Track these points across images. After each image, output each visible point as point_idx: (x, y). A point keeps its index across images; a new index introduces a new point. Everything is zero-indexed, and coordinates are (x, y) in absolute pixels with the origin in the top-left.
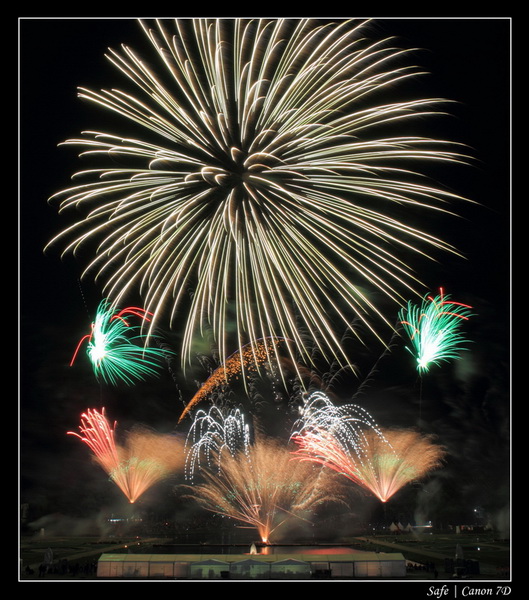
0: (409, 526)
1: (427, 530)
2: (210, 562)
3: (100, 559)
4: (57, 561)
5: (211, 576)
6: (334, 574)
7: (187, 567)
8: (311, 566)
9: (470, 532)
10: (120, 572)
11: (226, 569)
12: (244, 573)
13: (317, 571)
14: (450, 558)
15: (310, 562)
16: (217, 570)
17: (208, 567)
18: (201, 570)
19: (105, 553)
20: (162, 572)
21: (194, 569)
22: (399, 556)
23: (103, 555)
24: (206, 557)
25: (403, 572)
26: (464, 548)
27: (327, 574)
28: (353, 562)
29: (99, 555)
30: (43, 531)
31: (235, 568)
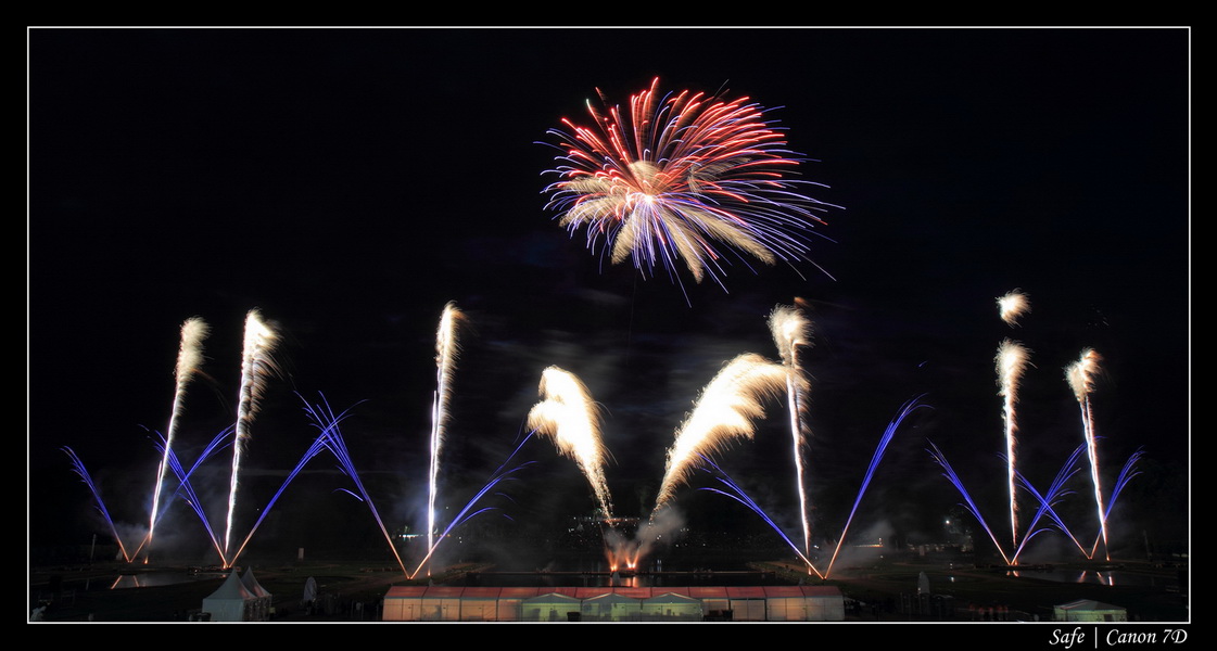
1: (876, 551)
2: (551, 599)
3: (388, 594)
4: (323, 597)
5: (553, 616)
6: (737, 614)
7: (518, 608)
8: (703, 605)
9: (940, 553)
10: (417, 613)
11: (575, 607)
12: (602, 615)
13: (711, 612)
14: (910, 592)
15: (700, 599)
16: (563, 609)
17: (551, 609)
18: (538, 611)
19: (396, 584)
20: (481, 614)
21: (528, 608)
23: (392, 588)
24: (546, 592)
25: (842, 617)
26: (930, 579)
27: (728, 615)
28: (764, 599)
29: (390, 586)
30: (301, 551)
31: (589, 608)
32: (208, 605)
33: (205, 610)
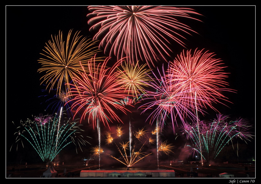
0: (176, 161)
1: (182, 163)
2: (115, 173)
4: (68, 172)
5: (115, 177)
6: (153, 176)
7: (108, 174)
8: (146, 174)
9: (195, 163)
10: (87, 176)
11: (120, 175)
12: (125, 176)
13: (148, 175)
14: (189, 171)
15: (145, 173)
16: (117, 175)
17: (114, 174)
18: (112, 175)
19: (83, 170)
20: (100, 176)
21: (110, 175)
22: (173, 171)
24: (114, 171)
25: (174, 176)
26: (193, 168)
27: (151, 176)
28: (159, 173)
29: (81, 171)
30: (63, 163)
31: (122, 174)
32: (44, 174)
33: (44, 175)
